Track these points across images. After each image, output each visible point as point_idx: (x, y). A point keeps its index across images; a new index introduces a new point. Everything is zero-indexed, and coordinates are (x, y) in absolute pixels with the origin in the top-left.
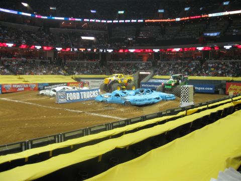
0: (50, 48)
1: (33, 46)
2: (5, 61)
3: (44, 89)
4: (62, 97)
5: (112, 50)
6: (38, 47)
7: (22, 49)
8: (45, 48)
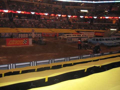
0: (65, 16)
1: (57, 15)
2: (44, 22)
3: (61, 35)
4: (70, 40)
5: (96, 17)
6: (59, 15)
7: (52, 16)
8: (63, 16)
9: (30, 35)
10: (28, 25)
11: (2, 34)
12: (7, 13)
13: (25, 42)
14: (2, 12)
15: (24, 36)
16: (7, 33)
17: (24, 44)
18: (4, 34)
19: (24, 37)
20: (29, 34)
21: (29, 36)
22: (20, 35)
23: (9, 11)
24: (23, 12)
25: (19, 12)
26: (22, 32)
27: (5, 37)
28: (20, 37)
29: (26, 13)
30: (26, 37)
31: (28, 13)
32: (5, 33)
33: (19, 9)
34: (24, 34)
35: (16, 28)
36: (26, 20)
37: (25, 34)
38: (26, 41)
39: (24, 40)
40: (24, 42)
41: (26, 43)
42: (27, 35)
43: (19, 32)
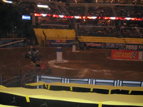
9: (141, 47)
10: (138, 34)
11: (107, 44)
12: (114, 20)
13: (134, 55)
14: (109, 19)
15: (132, 47)
16: (112, 43)
17: (132, 57)
18: (110, 45)
19: (132, 49)
20: (139, 46)
21: (139, 48)
22: (128, 46)
23: (116, 18)
24: (133, 19)
25: (128, 19)
26: (131, 43)
27: (110, 47)
28: (128, 48)
29: (137, 19)
30: (135, 49)
31: (139, 20)
32: (111, 43)
33: (128, 15)
34: (132, 46)
35: (123, 38)
36: (136, 28)
37: (134, 46)
38: (136, 54)
39: (133, 53)
40: (132, 55)
41: (135, 57)
42: (137, 46)
43: (126, 43)
